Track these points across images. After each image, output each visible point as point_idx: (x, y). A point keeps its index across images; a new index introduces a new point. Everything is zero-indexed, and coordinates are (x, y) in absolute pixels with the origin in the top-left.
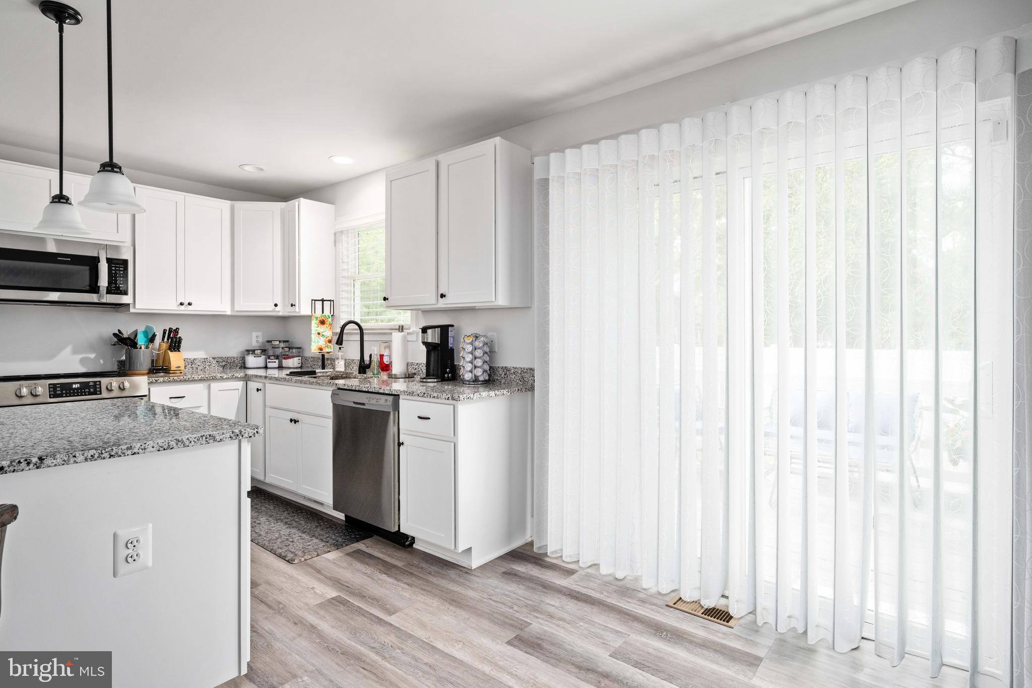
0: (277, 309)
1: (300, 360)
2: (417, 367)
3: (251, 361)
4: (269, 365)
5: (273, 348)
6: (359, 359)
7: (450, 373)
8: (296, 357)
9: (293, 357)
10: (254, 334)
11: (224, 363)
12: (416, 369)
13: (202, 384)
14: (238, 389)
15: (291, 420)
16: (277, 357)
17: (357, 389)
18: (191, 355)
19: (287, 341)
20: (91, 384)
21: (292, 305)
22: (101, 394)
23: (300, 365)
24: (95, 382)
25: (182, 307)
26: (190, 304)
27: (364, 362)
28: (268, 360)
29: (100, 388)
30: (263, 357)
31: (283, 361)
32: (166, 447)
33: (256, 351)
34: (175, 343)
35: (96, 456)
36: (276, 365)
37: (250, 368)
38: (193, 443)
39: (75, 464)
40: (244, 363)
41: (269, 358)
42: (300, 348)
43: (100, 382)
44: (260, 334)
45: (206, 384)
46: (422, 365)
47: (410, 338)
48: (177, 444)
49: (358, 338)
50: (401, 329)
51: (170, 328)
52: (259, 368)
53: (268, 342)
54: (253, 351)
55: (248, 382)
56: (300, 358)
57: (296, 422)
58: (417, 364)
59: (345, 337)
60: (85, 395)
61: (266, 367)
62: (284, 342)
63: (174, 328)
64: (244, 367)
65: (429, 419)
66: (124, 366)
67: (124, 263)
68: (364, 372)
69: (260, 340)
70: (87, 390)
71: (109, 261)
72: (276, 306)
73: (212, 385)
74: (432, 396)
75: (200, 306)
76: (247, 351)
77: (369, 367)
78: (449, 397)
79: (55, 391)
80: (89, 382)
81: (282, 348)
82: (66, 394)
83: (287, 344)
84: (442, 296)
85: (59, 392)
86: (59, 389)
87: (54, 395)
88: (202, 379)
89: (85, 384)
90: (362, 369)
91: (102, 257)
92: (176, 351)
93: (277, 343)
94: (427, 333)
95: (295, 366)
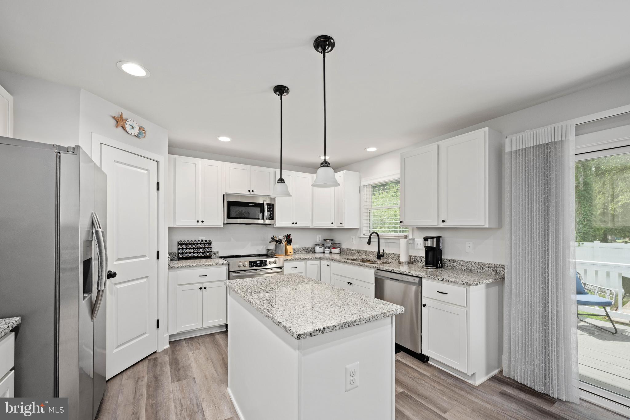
0: (333, 225)
2: (414, 258)
3: (318, 249)
4: (326, 252)
5: (327, 243)
6: (377, 251)
7: (440, 263)
8: (339, 248)
9: (337, 248)
10: (318, 236)
11: (306, 250)
12: (413, 259)
13: (303, 262)
14: (317, 264)
15: (348, 283)
16: (329, 248)
18: (297, 246)
19: (332, 240)
20: (264, 261)
21: (341, 223)
22: (267, 266)
23: (339, 252)
24: (265, 260)
25: (293, 225)
26: (296, 223)
27: (380, 253)
28: (325, 249)
29: (267, 263)
30: (323, 247)
31: (332, 250)
33: (320, 245)
34: (289, 241)
36: (329, 252)
37: (317, 253)
39: (336, 331)
40: (314, 250)
41: (325, 248)
42: (339, 244)
43: (267, 260)
44: (320, 236)
45: (305, 261)
46: (417, 257)
49: (377, 240)
50: (405, 237)
51: (287, 234)
52: (321, 253)
53: (324, 240)
54: (319, 245)
55: (321, 261)
56: (340, 249)
57: (351, 284)
58: (414, 256)
59: (372, 240)
60: (262, 266)
61: (324, 252)
63: (289, 234)
64: (314, 252)
65: (446, 293)
66: (270, 251)
67: (273, 205)
68: (380, 259)
69: (320, 239)
70: (262, 264)
71: (268, 204)
72: (332, 223)
73: (307, 262)
74: (450, 281)
75: (300, 224)
76: (316, 245)
77: (383, 256)
78: (464, 283)
79: (251, 264)
80: (263, 261)
81: (332, 243)
82: (255, 266)
83: (332, 242)
84: (443, 221)
85: (253, 265)
86: (252, 263)
87: (251, 266)
88: (304, 259)
89: (261, 262)
90: (379, 256)
91: (265, 203)
92: (289, 245)
93: (329, 241)
94: (428, 241)
95: (337, 252)
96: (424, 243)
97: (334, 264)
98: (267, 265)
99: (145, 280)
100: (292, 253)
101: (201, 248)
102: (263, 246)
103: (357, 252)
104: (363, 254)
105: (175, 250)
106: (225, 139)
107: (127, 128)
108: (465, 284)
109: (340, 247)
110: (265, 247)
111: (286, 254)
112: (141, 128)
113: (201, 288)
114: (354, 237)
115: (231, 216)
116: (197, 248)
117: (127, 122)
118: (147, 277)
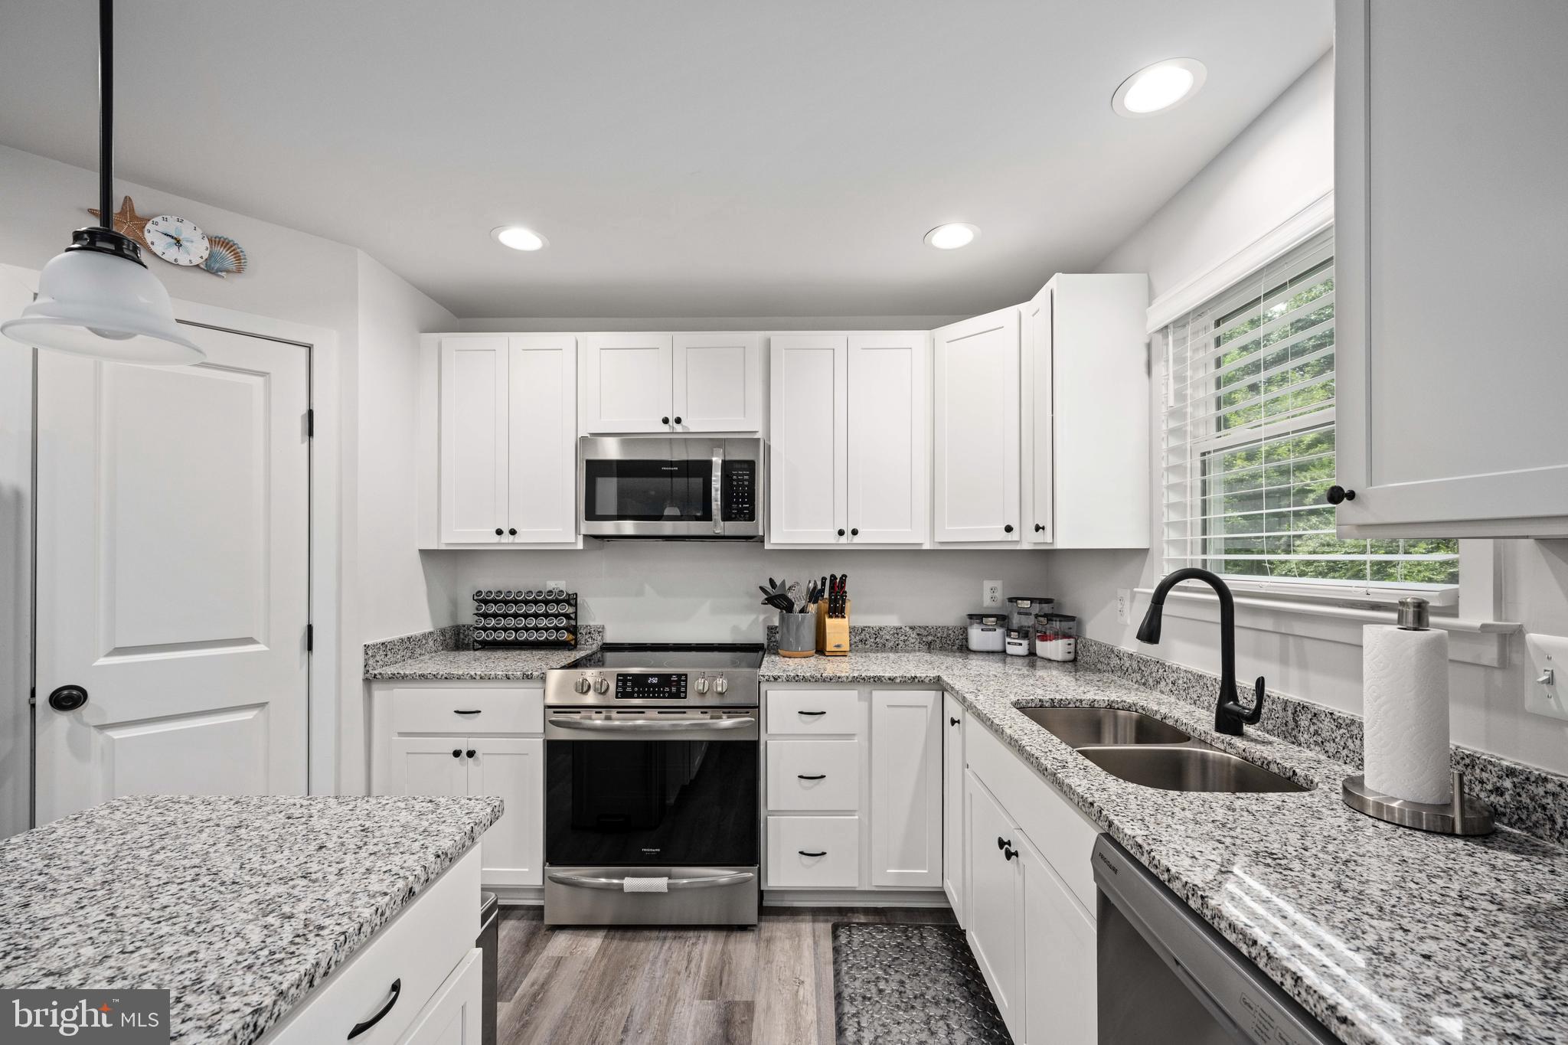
0: (1014, 536)
1: (1073, 646)
3: (978, 637)
4: (1010, 650)
5: (1019, 613)
8: (1066, 637)
9: (1057, 636)
10: (988, 584)
11: (930, 638)
14: (926, 707)
15: (1001, 843)
16: (1024, 633)
19: (1048, 601)
20: (674, 678)
21: (1037, 528)
22: (685, 697)
23: (1071, 657)
24: (679, 676)
25: (843, 540)
26: (855, 532)
27: (1236, 700)
28: (1008, 640)
29: (686, 687)
30: (1000, 631)
31: (1038, 643)
33: (986, 619)
34: (836, 601)
36: (1022, 649)
37: (975, 652)
40: (967, 640)
41: (1009, 636)
42: (1072, 619)
43: (686, 675)
44: (998, 584)
49: (1216, 616)
50: (1418, 614)
51: (835, 576)
52: (993, 652)
53: (1011, 600)
54: (981, 618)
55: (945, 694)
56: (1072, 641)
57: (1010, 854)
60: (664, 697)
61: (1004, 654)
62: (1042, 601)
63: (840, 576)
64: (965, 647)
67: (751, 466)
68: (1239, 733)
69: (999, 595)
70: (667, 689)
71: (727, 465)
72: (1009, 529)
73: (874, 692)
75: (871, 536)
76: (971, 616)
77: (1254, 717)
79: (624, 686)
80: (670, 675)
81: (1037, 616)
82: (639, 692)
83: (1047, 608)
85: (629, 690)
86: (629, 684)
87: (622, 694)
88: (857, 681)
89: (665, 679)
90: (1230, 721)
91: (717, 460)
92: (837, 617)
93: (1026, 604)
95: (1060, 658)
98: (685, 692)
99: (252, 715)
100: (846, 647)
101: (536, 616)
102: (753, 617)
103: (1135, 665)
104: (1163, 683)
106: (520, 238)
107: (153, 243)
109: (1073, 632)
110: (762, 617)
111: (820, 649)
112: (217, 241)
113: (457, 754)
115: (599, 512)
116: (526, 616)
117: (149, 226)
118: (262, 706)
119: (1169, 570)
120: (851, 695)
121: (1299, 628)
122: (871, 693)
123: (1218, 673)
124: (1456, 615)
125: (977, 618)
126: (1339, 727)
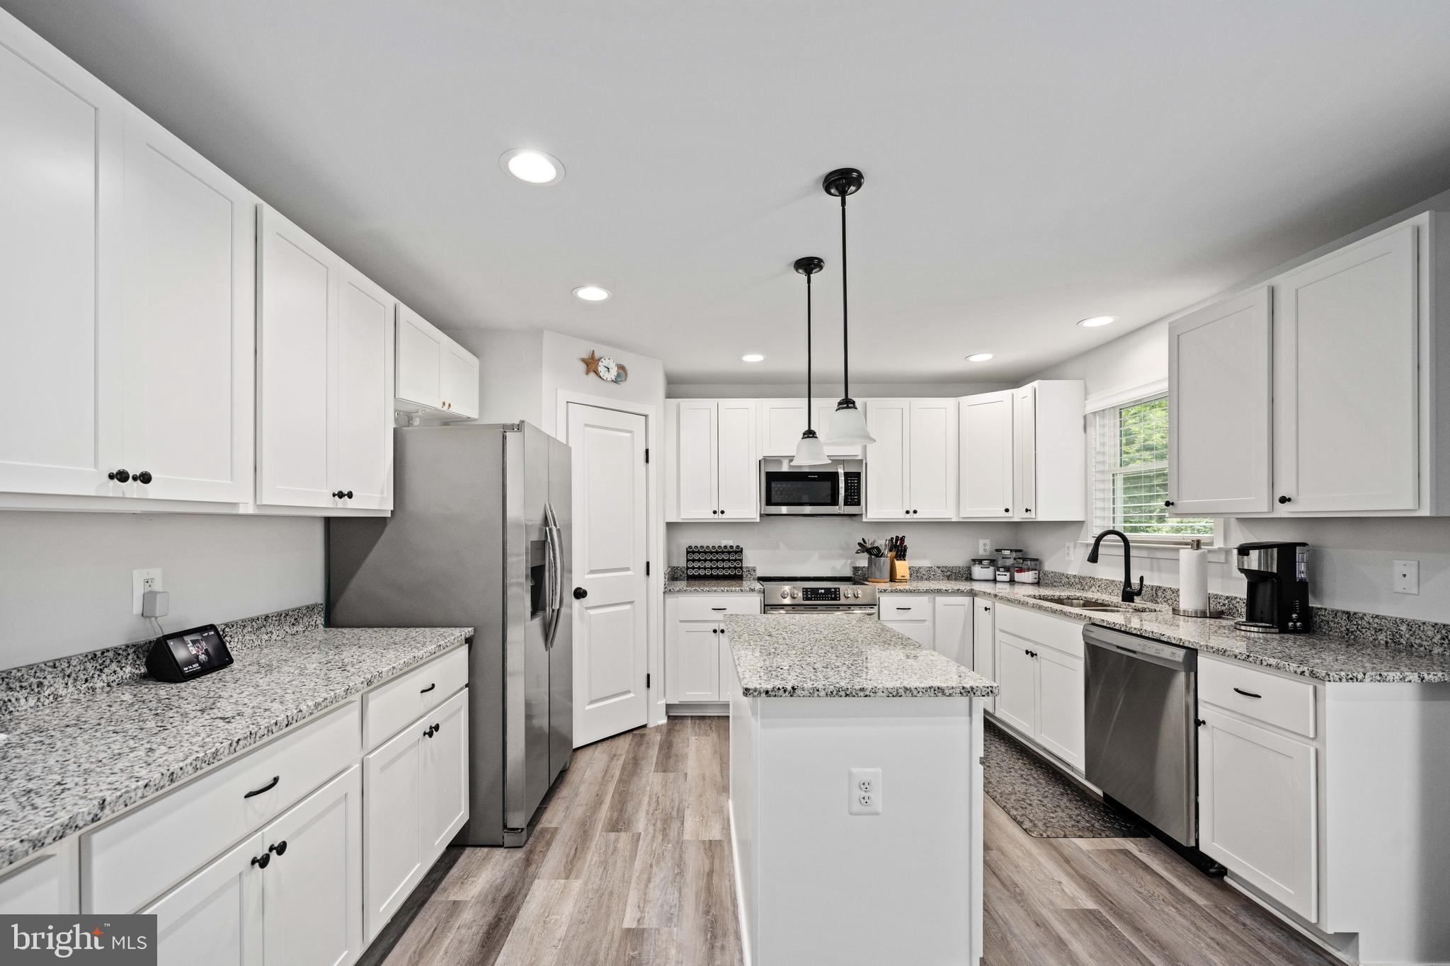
0: (1009, 514)
1: (1037, 574)
2: (1226, 602)
3: (978, 571)
4: (999, 578)
5: (1003, 558)
6: (1123, 580)
7: (1298, 620)
8: (1033, 570)
9: (1029, 570)
10: (981, 542)
11: (949, 573)
12: (1224, 605)
13: (928, 598)
14: (964, 607)
15: (1027, 652)
16: (1007, 569)
17: (1122, 629)
18: (917, 563)
19: (1020, 551)
20: (833, 590)
21: (1027, 510)
22: (839, 600)
23: (1036, 581)
24: (835, 589)
25: (908, 515)
26: (915, 512)
27: (1131, 587)
28: (997, 573)
29: (839, 594)
30: (992, 569)
31: (1016, 574)
32: (895, 694)
33: (983, 562)
34: (899, 549)
35: (835, 693)
36: (1007, 578)
37: (977, 580)
38: (921, 693)
39: (818, 698)
40: (970, 574)
41: (999, 570)
42: (1037, 560)
43: (839, 589)
44: (987, 541)
45: (931, 596)
46: (1238, 600)
47: (1212, 558)
48: (905, 693)
49: (1122, 552)
50: (1198, 544)
51: (897, 537)
52: (988, 581)
53: (997, 550)
54: (980, 561)
55: (975, 598)
56: (1037, 572)
57: (1033, 655)
58: (1227, 598)
59: (1101, 550)
60: (828, 600)
61: (995, 581)
62: (1016, 551)
63: (900, 537)
64: (969, 578)
65: (1260, 697)
66: (860, 572)
67: (858, 475)
68: (1132, 601)
69: (988, 548)
70: (829, 596)
71: (847, 475)
72: (1007, 510)
73: (937, 598)
74: (1265, 663)
75: (924, 514)
76: (974, 560)
77: (1139, 593)
78: (1304, 672)
79: (807, 594)
80: (831, 589)
81: (1015, 559)
82: (815, 597)
83: (1019, 555)
84: (1283, 500)
85: (809, 596)
86: (809, 593)
87: (807, 598)
88: (927, 592)
89: (829, 591)
90: (1128, 596)
91: (841, 471)
92: (901, 560)
93: (1007, 552)
94: (1248, 554)
95: (1030, 581)
96: (1240, 562)
97: (1000, 607)
98: (839, 597)
99: (628, 607)
100: (908, 577)
101: (723, 560)
102: (844, 561)
103: (1077, 580)
104: (1093, 587)
105: (681, 562)
107: (601, 372)
108: (1307, 673)
109: (1038, 567)
110: (849, 562)
111: (893, 579)
112: (620, 367)
113: (715, 631)
114: (1071, 545)
115: (773, 501)
116: (717, 560)
117: (600, 363)
118: (631, 602)
119: (1098, 532)
120: (925, 599)
121: (1159, 555)
122: (934, 598)
123: (1123, 579)
124: (1213, 546)
125: (979, 561)
126: (1173, 593)
